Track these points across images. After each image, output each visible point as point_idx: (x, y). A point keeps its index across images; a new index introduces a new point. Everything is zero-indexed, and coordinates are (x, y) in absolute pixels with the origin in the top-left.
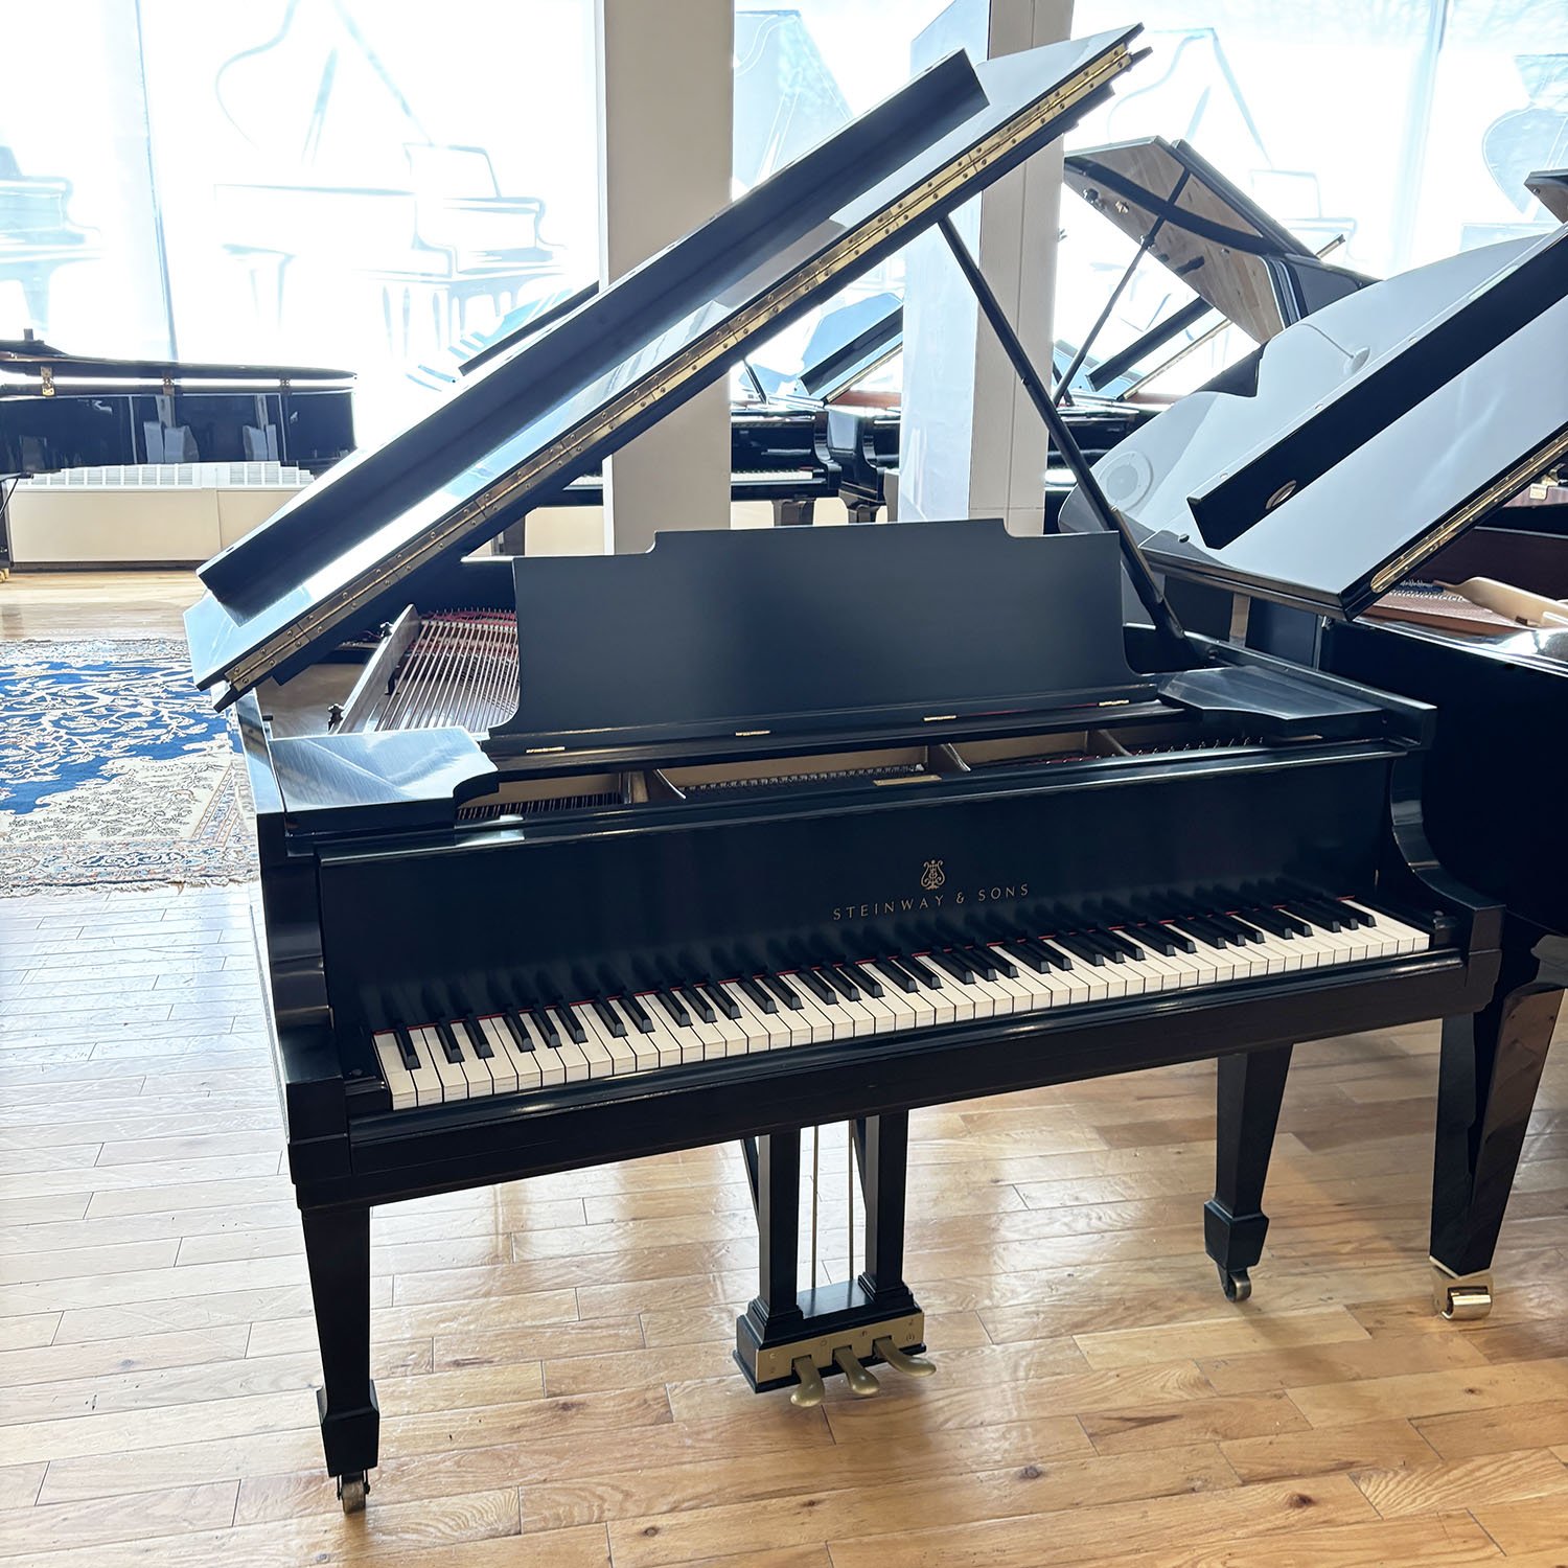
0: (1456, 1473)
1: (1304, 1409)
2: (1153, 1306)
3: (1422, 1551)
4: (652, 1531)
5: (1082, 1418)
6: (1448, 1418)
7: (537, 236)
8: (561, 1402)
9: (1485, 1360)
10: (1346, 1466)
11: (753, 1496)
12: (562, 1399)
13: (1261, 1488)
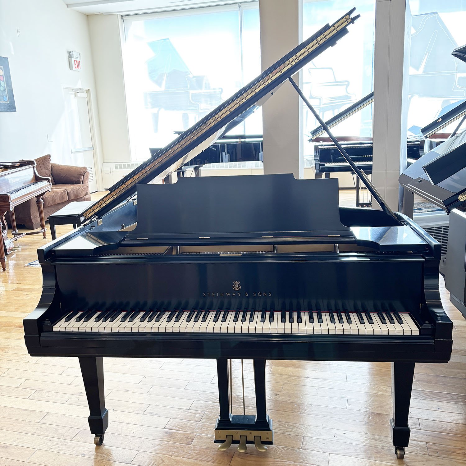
7: (347, 92)
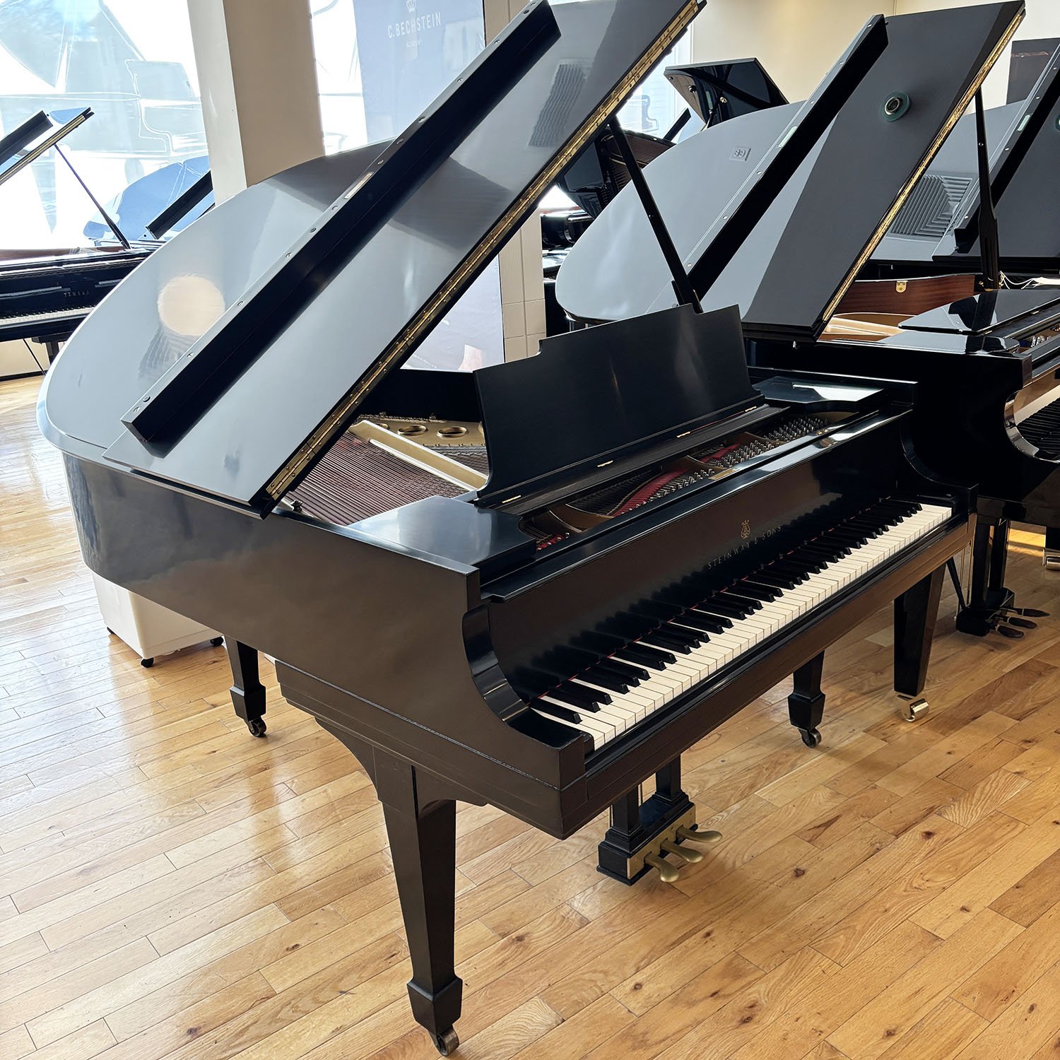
0: (977, 795)
1: (891, 789)
2: (777, 763)
3: (996, 837)
4: (638, 987)
5: (797, 834)
6: (951, 770)
8: (514, 937)
9: (942, 736)
10: (931, 810)
11: (674, 943)
12: (514, 935)
13: (906, 835)
